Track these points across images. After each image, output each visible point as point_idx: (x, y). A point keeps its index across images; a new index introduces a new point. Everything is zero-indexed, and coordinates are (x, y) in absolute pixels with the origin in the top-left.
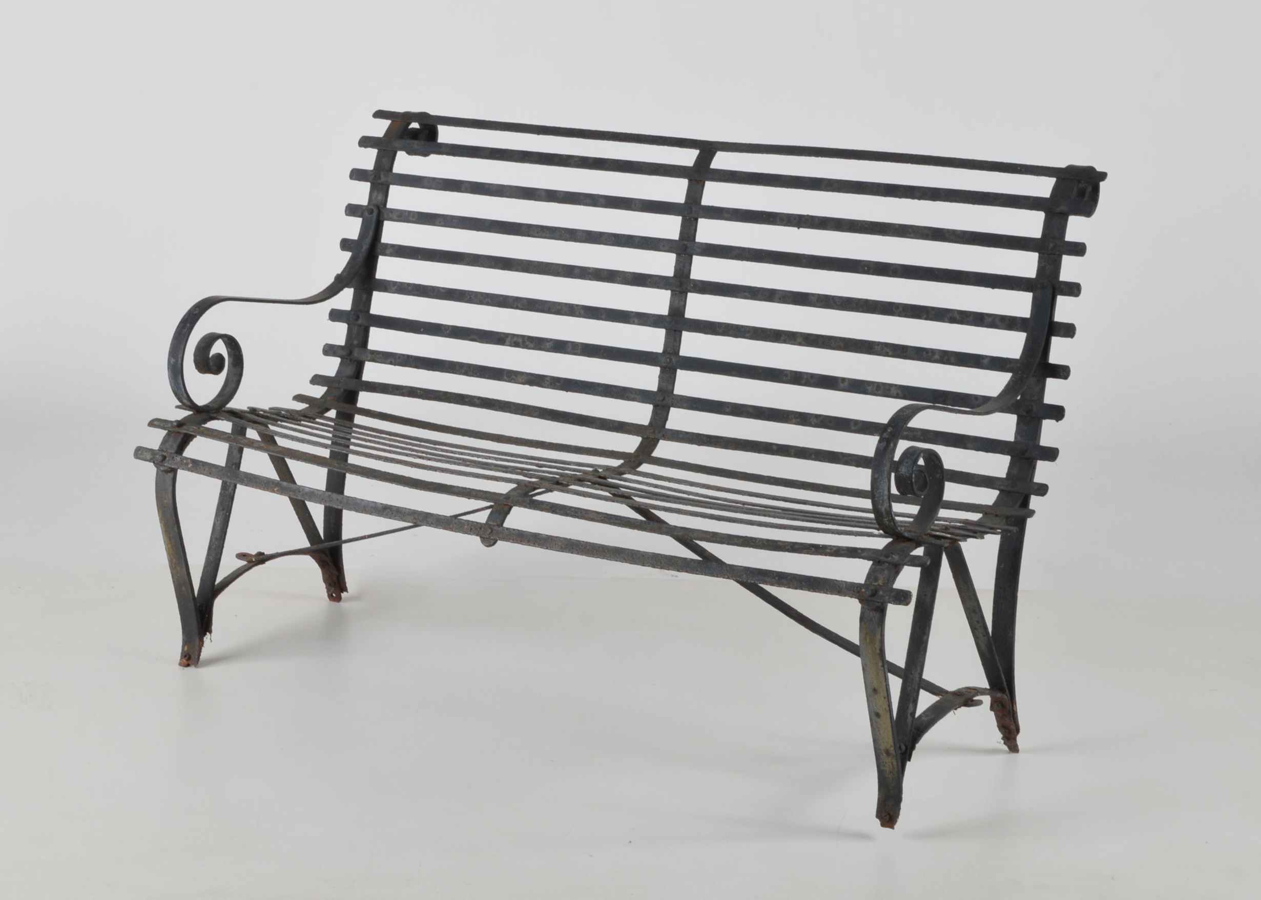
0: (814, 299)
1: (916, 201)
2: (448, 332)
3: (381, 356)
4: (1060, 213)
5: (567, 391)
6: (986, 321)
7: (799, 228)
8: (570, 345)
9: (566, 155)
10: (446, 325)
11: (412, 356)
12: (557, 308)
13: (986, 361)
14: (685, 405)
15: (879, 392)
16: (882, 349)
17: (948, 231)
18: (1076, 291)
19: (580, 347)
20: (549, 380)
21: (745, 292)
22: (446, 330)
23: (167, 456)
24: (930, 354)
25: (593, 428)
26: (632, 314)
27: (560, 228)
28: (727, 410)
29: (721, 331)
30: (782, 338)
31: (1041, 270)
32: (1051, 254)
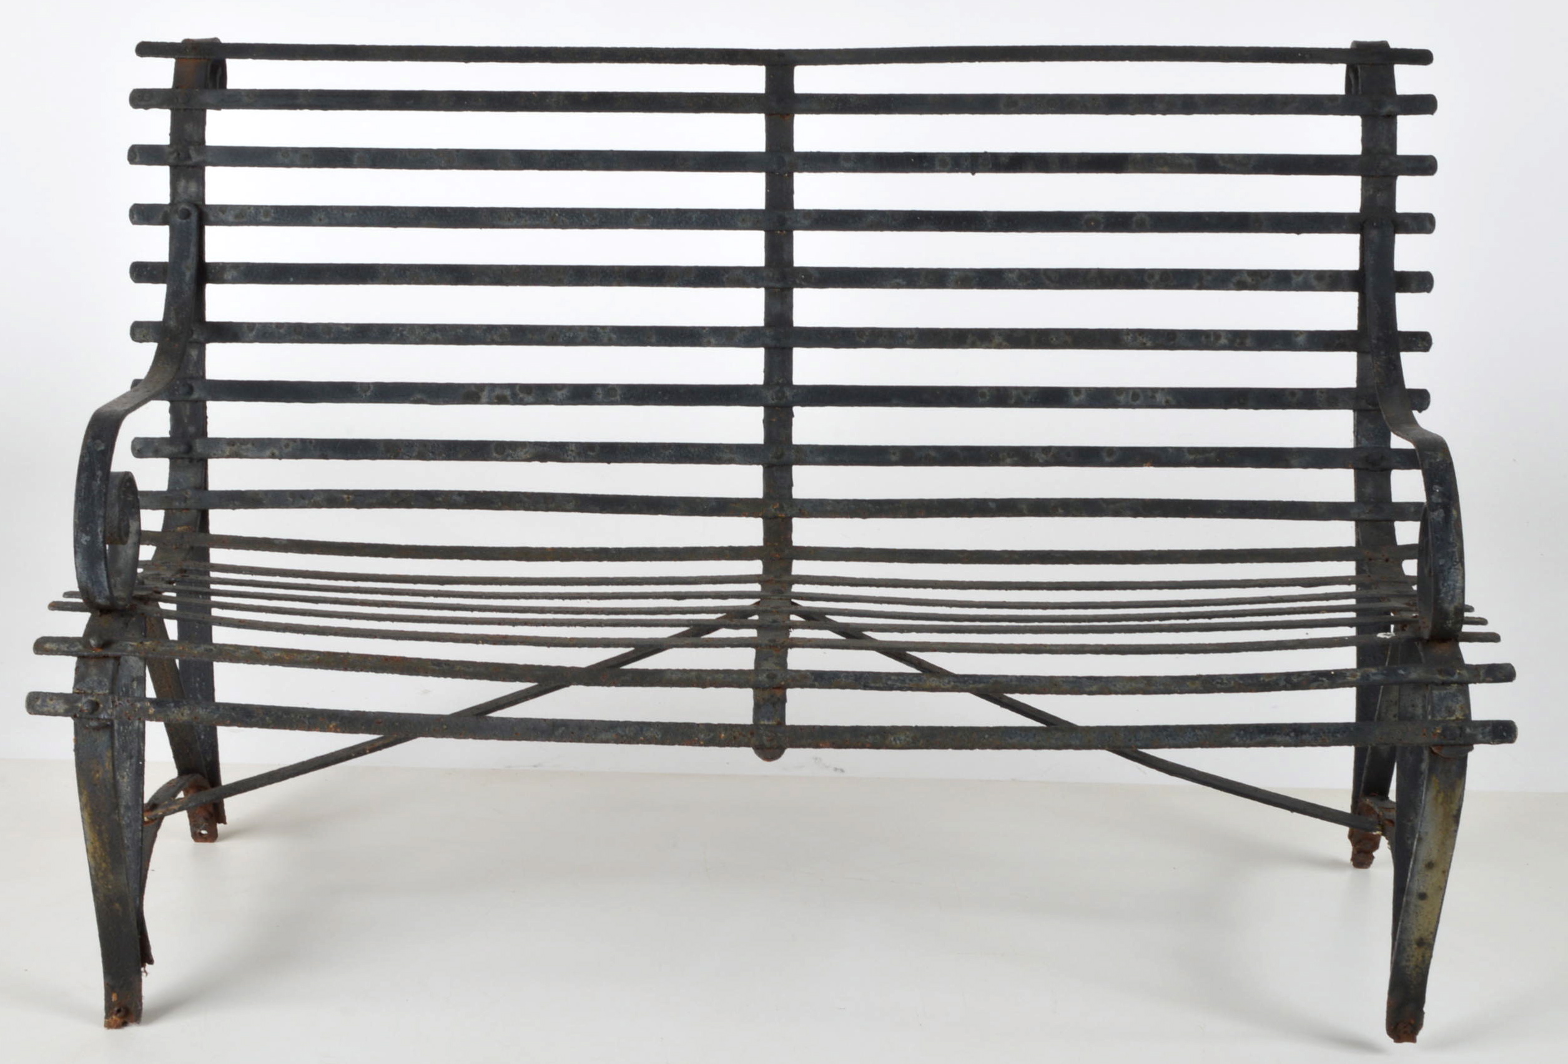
0: (1014, 276)
1: (1159, 117)
2: (369, 393)
3: (249, 446)
5: (609, 462)
6: (1294, 282)
7: (973, 174)
8: (599, 390)
9: (536, 93)
10: (362, 384)
11: (310, 441)
12: (567, 335)
13: (1301, 339)
14: (820, 459)
15: (1138, 402)
16: (1135, 339)
17: (1222, 157)
18: (1428, 225)
19: (619, 392)
20: (573, 448)
21: (896, 277)
22: (365, 392)
23: (98, 700)
24: (1212, 339)
26: (704, 331)
27: (550, 210)
28: (894, 458)
29: (864, 341)
30: (969, 341)
31: (1367, 201)
32: (1380, 176)
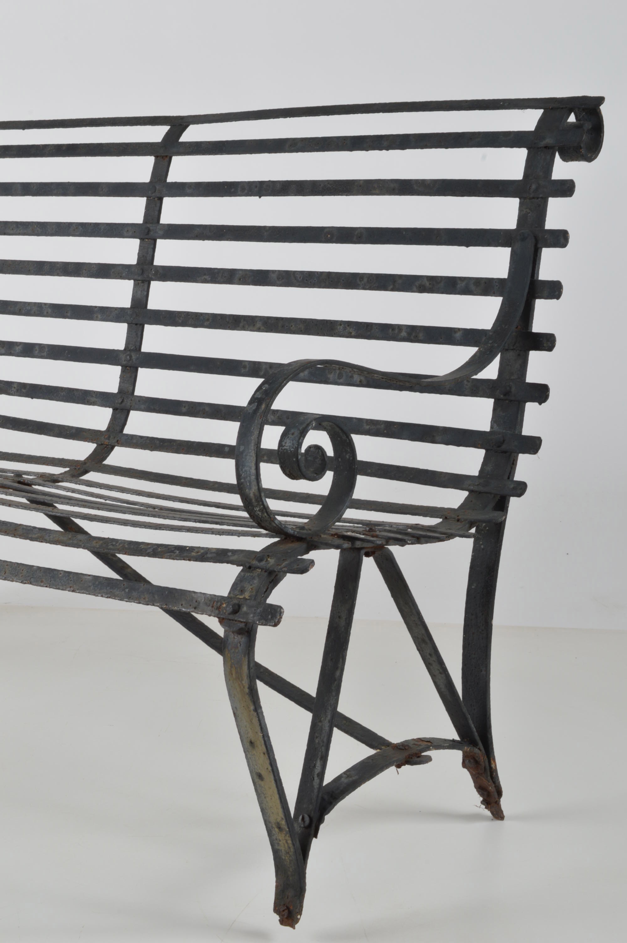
0: (274, 276)
1: (384, 151)
4: (546, 147)
5: (32, 398)
6: (458, 286)
7: (260, 197)
8: (37, 348)
9: (42, 145)
12: (27, 308)
13: (458, 335)
14: (143, 407)
15: (341, 381)
16: (345, 329)
17: (417, 181)
18: (562, 240)
19: (46, 350)
20: (16, 386)
21: (205, 275)
24: (396, 331)
25: (50, 435)
26: (96, 309)
27: (33, 222)
28: (184, 410)
29: (180, 321)
30: (241, 324)
31: (522, 219)
32: (533, 198)
